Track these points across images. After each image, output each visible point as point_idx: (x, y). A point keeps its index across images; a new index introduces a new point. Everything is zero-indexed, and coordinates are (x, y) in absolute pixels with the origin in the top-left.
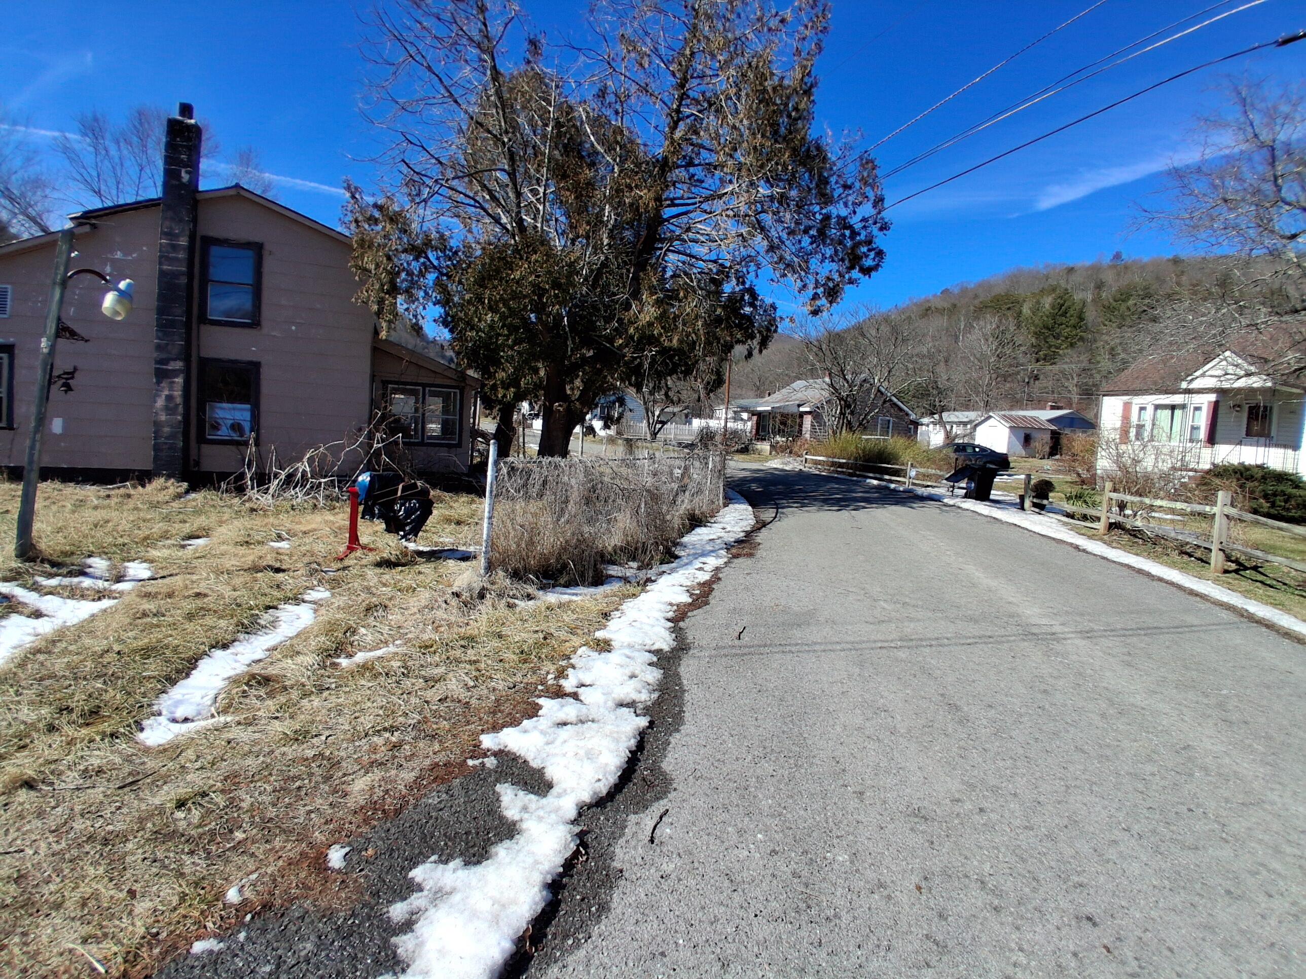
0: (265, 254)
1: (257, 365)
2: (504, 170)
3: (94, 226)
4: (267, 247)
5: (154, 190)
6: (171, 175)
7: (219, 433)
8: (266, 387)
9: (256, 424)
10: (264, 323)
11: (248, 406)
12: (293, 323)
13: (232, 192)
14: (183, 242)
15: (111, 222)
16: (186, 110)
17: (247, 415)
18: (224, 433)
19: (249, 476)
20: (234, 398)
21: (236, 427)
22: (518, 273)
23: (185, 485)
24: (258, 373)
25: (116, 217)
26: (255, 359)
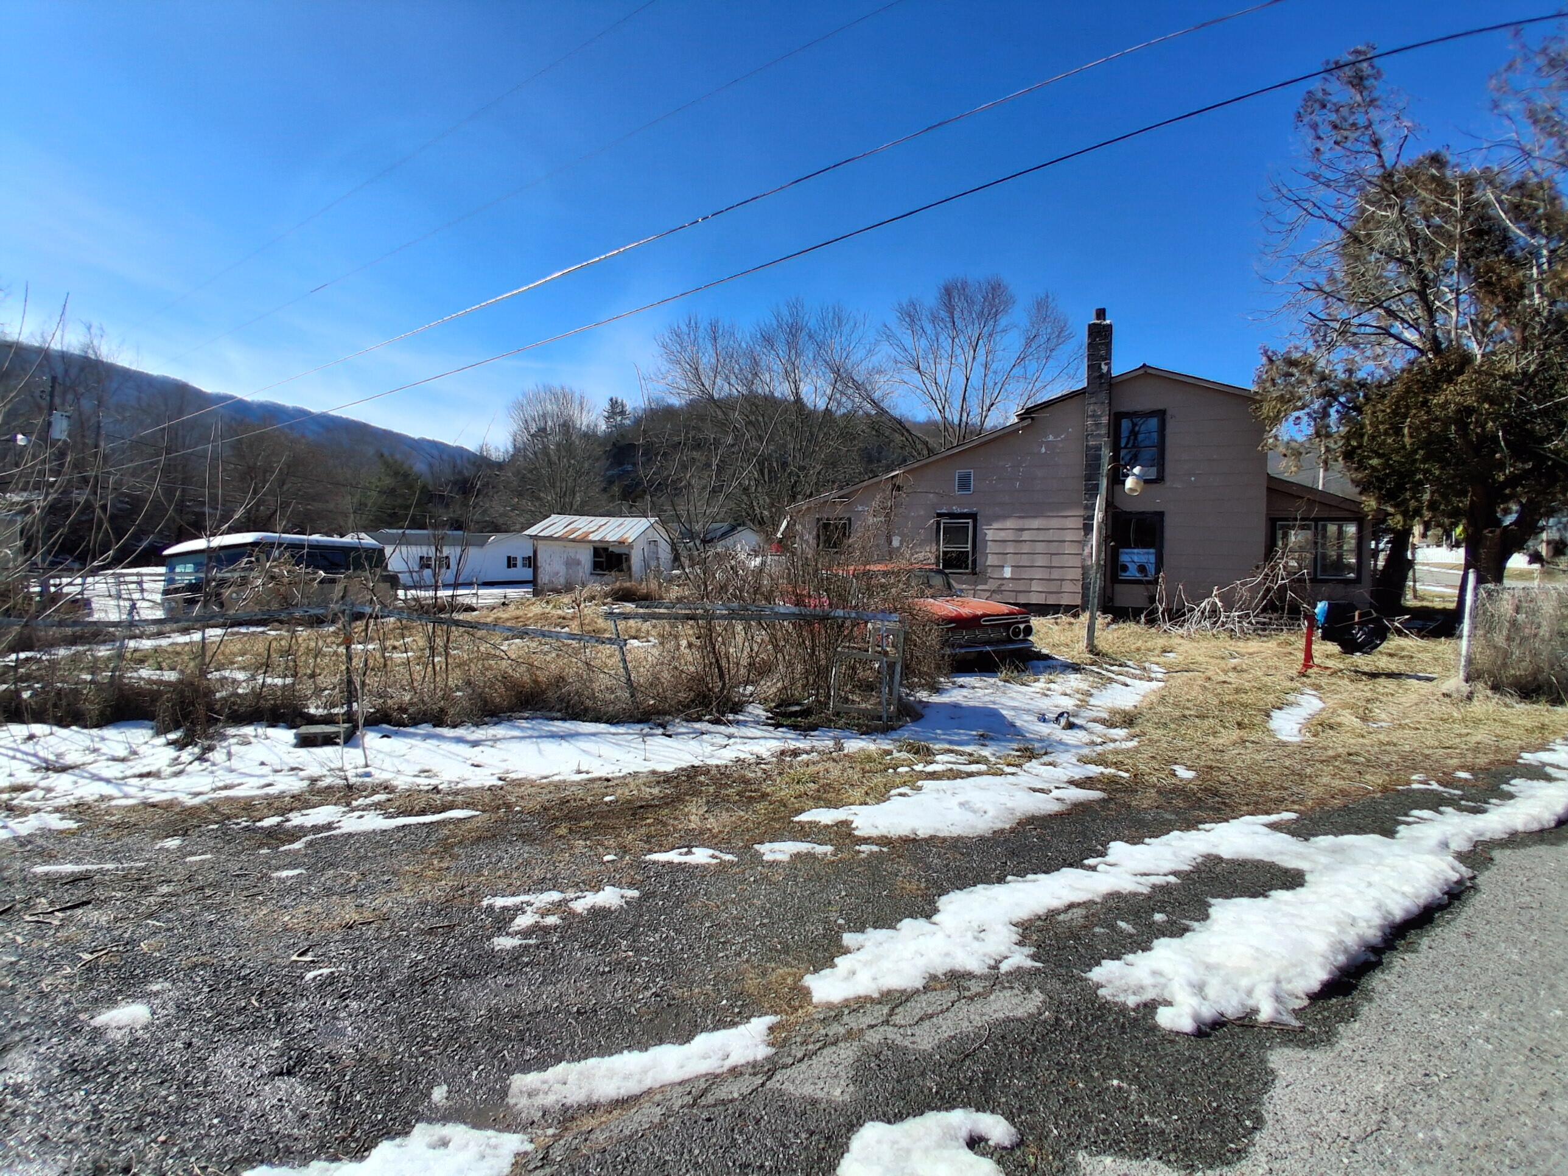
0: (1168, 417)
1: (1161, 514)
2: (1412, 290)
3: (1032, 419)
4: (1169, 413)
5: (1081, 382)
6: (1093, 368)
7: (1127, 574)
8: (1168, 534)
9: (1159, 565)
10: (1167, 478)
11: (1152, 551)
12: (1194, 475)
13: (1141, 372)
14: (1105, 420)
15: (1044, 414)
16: (1101, 313)
17: (1152, 559)
18: (1133, 573)
19: (1161, 610)
20: (1142, 543)
21: (1142, 569)
22: (1443, 397)
23: (1110, 617)
24: (1162, 521)
25: (1050, 408)
26: (1158, 510)
